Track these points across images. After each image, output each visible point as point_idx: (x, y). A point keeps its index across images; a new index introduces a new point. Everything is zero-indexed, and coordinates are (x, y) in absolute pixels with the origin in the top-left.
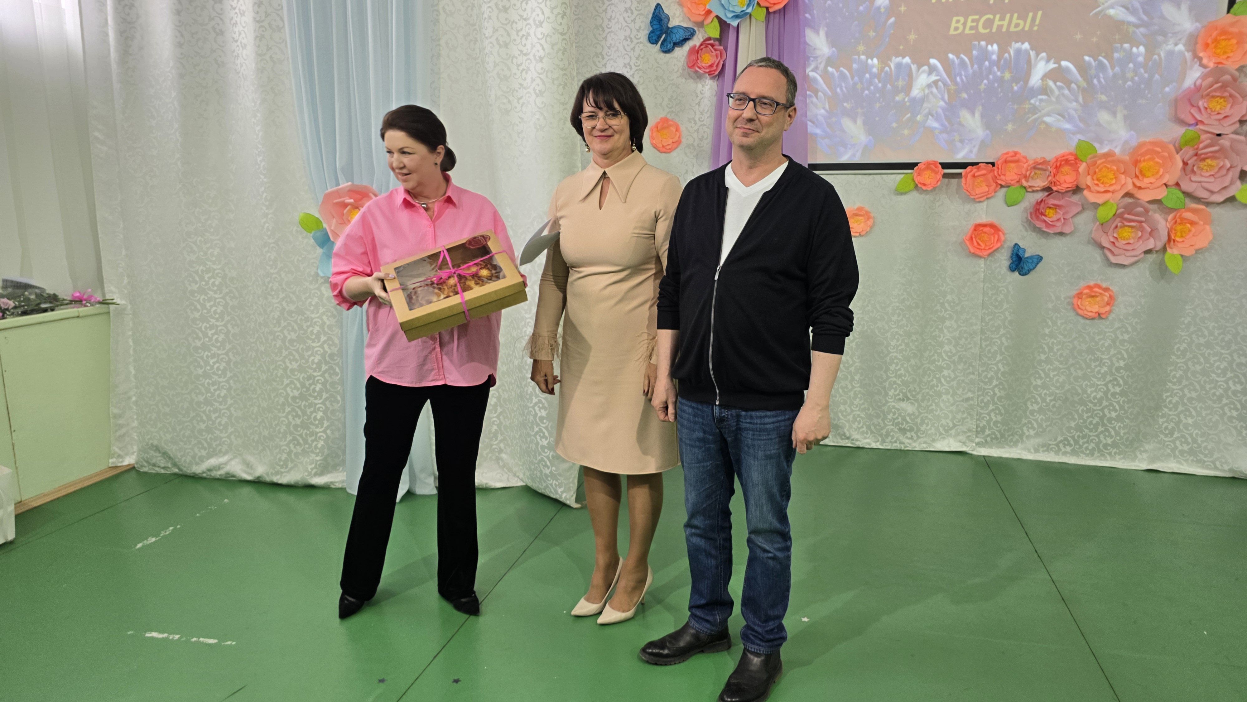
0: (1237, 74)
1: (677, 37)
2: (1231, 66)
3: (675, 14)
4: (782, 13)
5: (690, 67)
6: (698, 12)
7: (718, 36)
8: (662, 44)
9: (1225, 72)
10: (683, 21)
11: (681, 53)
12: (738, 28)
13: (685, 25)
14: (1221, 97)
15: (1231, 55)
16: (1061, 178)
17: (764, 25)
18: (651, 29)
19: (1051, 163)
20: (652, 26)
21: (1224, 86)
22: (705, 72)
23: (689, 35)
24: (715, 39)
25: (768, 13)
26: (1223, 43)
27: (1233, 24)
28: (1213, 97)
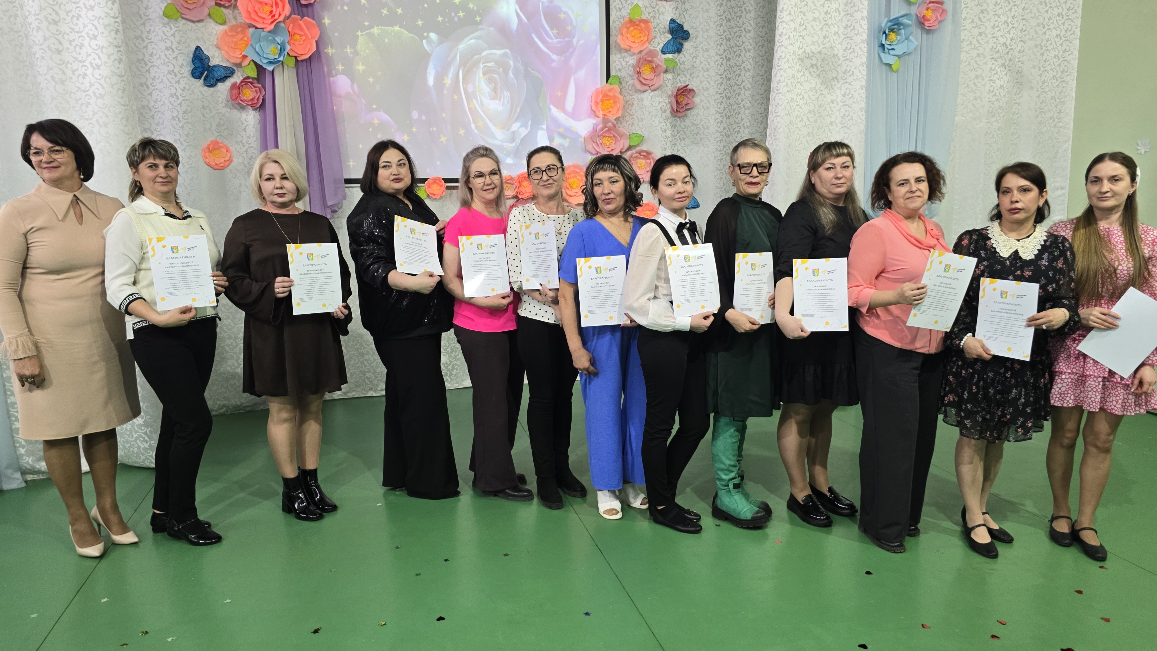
0: (615, 122)
1: (218, 74)
2: (612, 117)
3: (214, 55)
4: (309, 61)
5: (233, 100)
6: (236, 56)
7: (256, 77)
8: (205, 80)
9: (610, 121)
10: (222, 61)
11: (224, 87)
12: (273, 73)
13: (225, 65)
14: (609, 137)
15: (611, 110)
16: (522, 189)
17: (294, 71)
18: (193, 66)
19: (516, 179)
20: (194, 64)
21: (609, 130)
22: (249, 105)
23: (229, 73)
24: (253, 79)
25: (297, 61)
26: (606, 102)
27: (610, 90)
28: (604, 136)
